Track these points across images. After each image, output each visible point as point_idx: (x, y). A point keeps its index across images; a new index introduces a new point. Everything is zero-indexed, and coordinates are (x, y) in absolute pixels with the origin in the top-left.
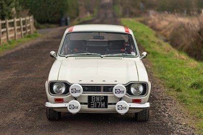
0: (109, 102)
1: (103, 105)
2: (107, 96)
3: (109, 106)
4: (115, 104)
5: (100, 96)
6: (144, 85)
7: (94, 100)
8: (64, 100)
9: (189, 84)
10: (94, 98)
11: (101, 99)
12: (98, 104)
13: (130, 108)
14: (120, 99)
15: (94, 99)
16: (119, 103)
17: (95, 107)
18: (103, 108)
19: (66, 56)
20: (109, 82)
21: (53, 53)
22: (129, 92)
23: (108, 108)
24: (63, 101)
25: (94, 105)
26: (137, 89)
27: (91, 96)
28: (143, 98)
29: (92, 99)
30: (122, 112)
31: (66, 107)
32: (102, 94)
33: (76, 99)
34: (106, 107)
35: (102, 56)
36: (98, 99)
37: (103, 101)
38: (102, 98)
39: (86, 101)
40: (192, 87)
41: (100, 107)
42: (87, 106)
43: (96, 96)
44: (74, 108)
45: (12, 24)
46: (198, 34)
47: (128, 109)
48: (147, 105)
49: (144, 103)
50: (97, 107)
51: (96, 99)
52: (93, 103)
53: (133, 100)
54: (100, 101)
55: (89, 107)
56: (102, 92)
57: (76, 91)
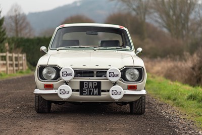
0: (102, 89)
1: (96, 91)
2: (100, 82)
3: (102, 93)
4: (108, 91)
5: (93, 82)
6: (140, 70)
7: (86, 86)
10: (86, 84)
11: (94, 85)
12: (90, 91)
13: (124, 95)
16: (113, 88)
17: (87, 95)
18: (96, 95)
19: (57, 49)
20: (102, 66)
21: (43, 48)
22: (123, 77)
23: (102, 96)
24: (53, 87)
25: (86, 91)
27: (83, 82)
28: (138, 84)
29: (85, 85)
31: (57, 94)
34: (99, 94)
35: (95, 49)
36: (90, 85)
37: (96, 87)
38: (95, 84)
39: (78, 88)
41: (93, 94)
42: (79, 93)
43: (88, 82)
44: (65, 92)
46: (191, 70)
47: (122, 95)
48: (143, 92)
49: (140, 90)
50: (90, 94)
51: (88, 85)
52: (85, 90)
53: (128, 86)
54: (92, 88)
55: (81, 94)
56: (95, 78)
57: (67, 75)
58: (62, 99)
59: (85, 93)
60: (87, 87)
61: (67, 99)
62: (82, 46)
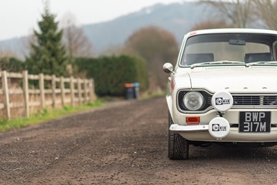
0: (273, 122)
1: (263, 127)
2: (270, 112)
3: (272, 129)
5: (259, 112)
7: (248, 119)
8: (201, 120)
10: (248, 115)
11: (260, 117)
12: (255, 126)
15: (250, 117)
17: (250, 131)
18: (263, 131)
19: (192, 66)
21: (168, 66)
23: (272, 133)
24: (199, 121)
25: (248, 127)
27: (244, 112)
29: (247, 117)
32: (262, 108)
34: (268, 130)
35: (247, 64)
36: (255, 117)
37: (263, 121)
38: (262, 115)
39: (237, 121)
41: (259, 131)
42: (237, 129)
43: (252, 112)
44: (220, 128)
50: (254, 131)
51: (252, 117)
52: (247, 125)
54: (258, 121)
55: (241, 130)
56: (261, 106)
57: (223, 102)
58: (215, 138)
59: (247, 129)
60: (250, 120)
61: (223, 138)
62: (227, 61)
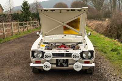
0: (69, 63)
1: (66, 65)
2: (68, 60)
3: (69, 65)
4: (73, 64)
6: (92, 52)
7: (60, 62)
8: (41, 62)
9: (110, 49)
10: (60, 60)
11: (64, 61)
13: (83, 67)
14: (76, 62)
15: (60, 61)
16: (76, 64)
17: (60, 66)
18: (65, 66)
21: (38, 33)
22: (82, 57)
23: (69, 67)
25: (60, 65)
26: (87, 55)
27: (58, 59)
28: (91, 60)
29: (59, 61)
30: (78, 70)
32: (65, 58)
33: (48, 61)
34: (68, 66)
36: (62, 61)
37: (65, 62)
38: (65, 60)
39: (55, 62)
40: (111, 51)
41: (64, 66)
42: (55, 65)
43: (61, 59)
45: (30, 23)
47: (81, 68)
48: (93, 65)
49: (91, 64)
50: (62, 66)
51: (61, 61)
53: (84, 62)
54: (63, 63)
55: (57, 66)
57: (48, 57)
59: (59, 65)
